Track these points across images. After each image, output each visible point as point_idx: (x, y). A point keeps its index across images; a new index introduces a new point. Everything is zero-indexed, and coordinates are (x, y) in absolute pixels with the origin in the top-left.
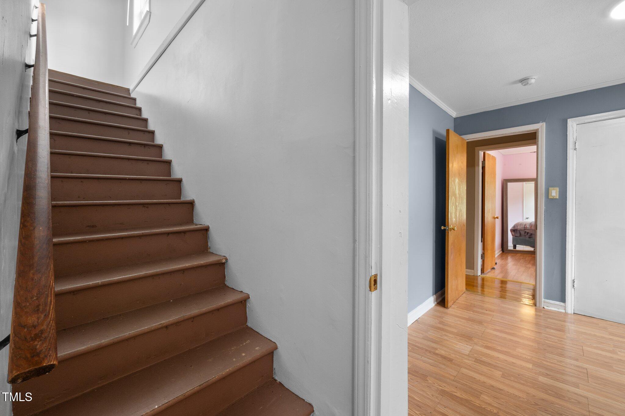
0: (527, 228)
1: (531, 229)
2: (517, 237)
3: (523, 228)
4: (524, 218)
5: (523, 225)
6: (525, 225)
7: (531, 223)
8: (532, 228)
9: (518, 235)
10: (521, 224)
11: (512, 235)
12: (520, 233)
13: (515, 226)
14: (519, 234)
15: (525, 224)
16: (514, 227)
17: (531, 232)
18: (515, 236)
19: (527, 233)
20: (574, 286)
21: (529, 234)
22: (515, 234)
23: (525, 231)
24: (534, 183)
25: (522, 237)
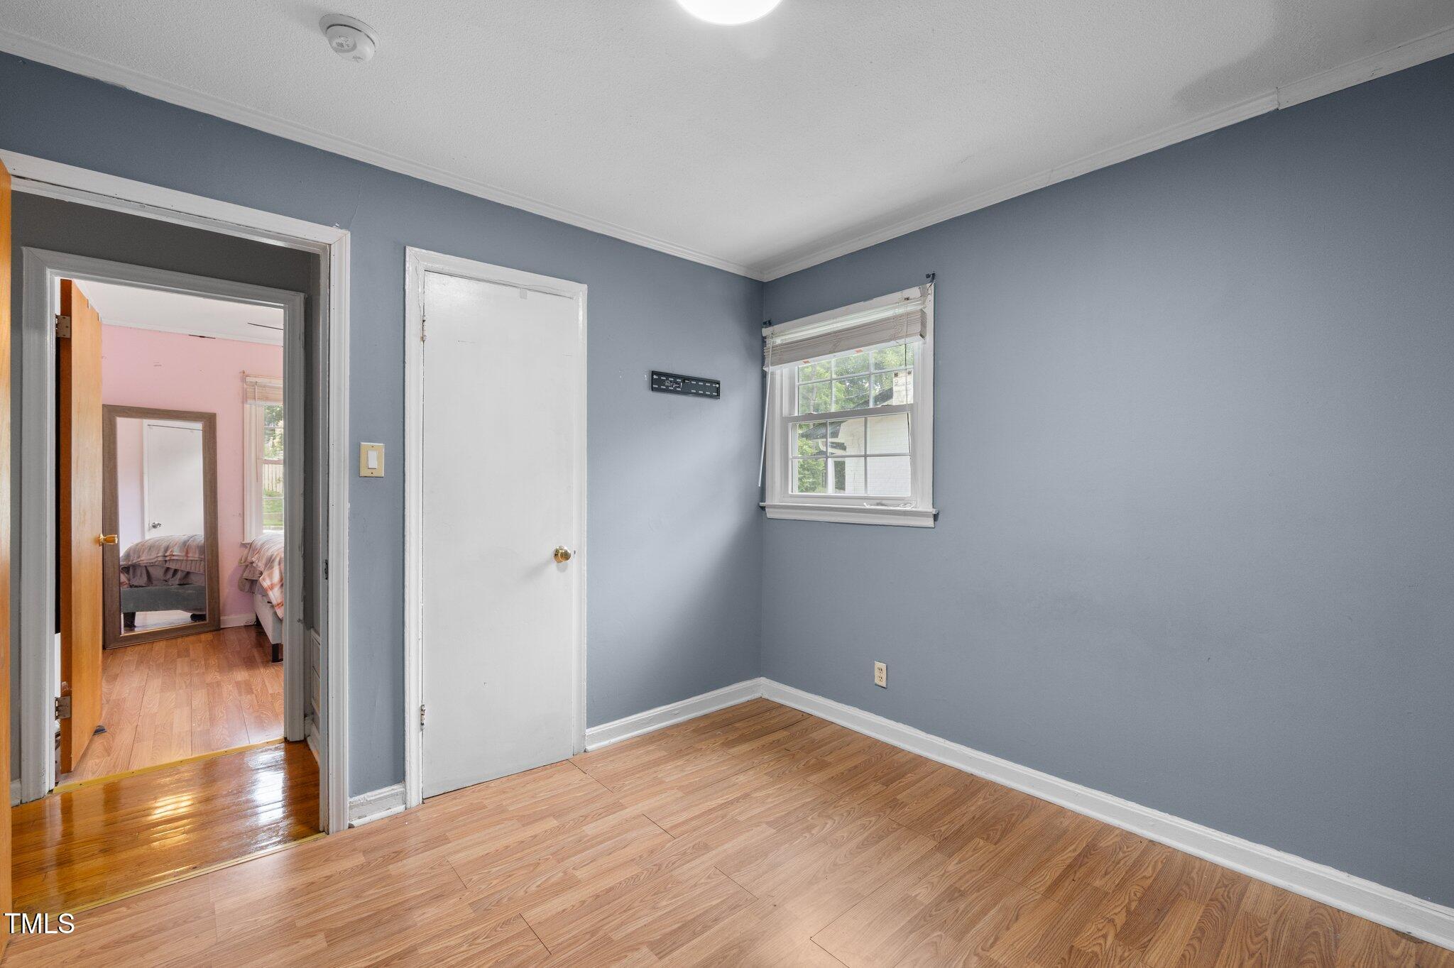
0: (175, 558)
1: (187, 560)
2: (136, 587)
3: (160, 559)
4: (146, 526)
5: (158, 548)
6: (166, 550)
7: (185, 543)
8: (190, 555)
9: (141, 580)
10: (151, 547)
12: (148, 572)
13: (132, 554)
14: (145, 576)
15: (165, 544)
17: (184, 567)
18: (131, 586)
19: (171, 573)
20: (422, 724)
21: (179, 575)
22: (129, 580)
23: (167, 565)
24: (199, 426)
25: (156, 586)
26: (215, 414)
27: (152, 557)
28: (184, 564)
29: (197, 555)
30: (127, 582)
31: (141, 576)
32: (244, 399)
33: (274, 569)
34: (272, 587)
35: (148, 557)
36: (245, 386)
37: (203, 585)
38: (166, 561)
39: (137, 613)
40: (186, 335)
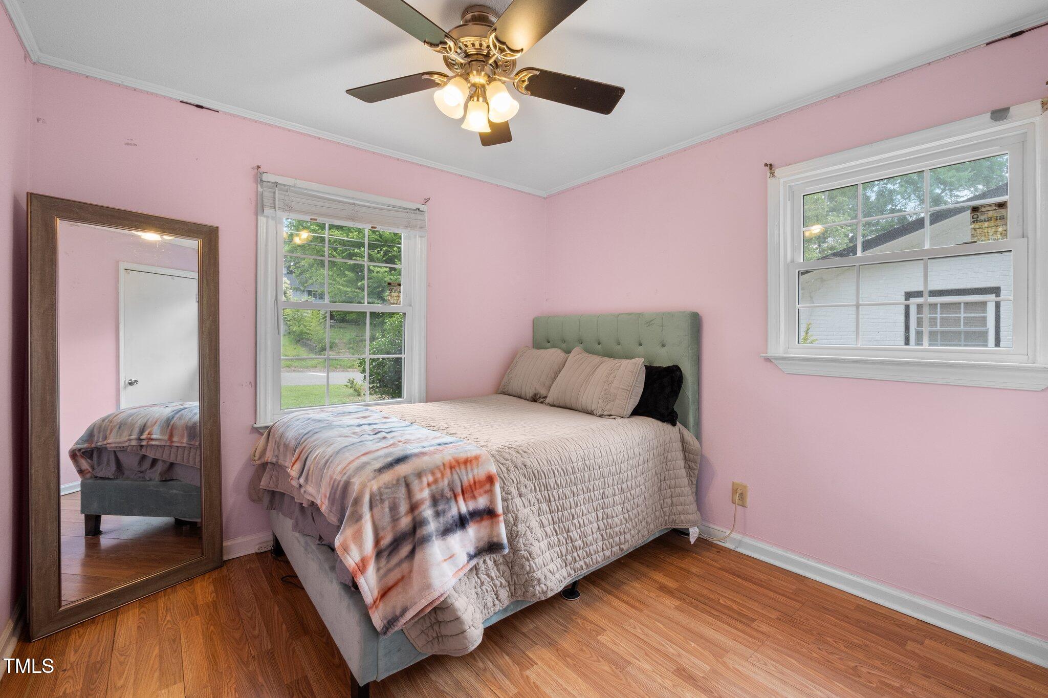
0: (153, 443)
1: (171, 447)
2: (102, 478)
3: (134, 443)
5: (132, 426)
6: (142, 432)
8: (175, 439)
9: (108, 470)
10: (122, 424)
11: (81, 472)
12: (117, 460)
13: (97, 432)
14: (112, 468)
15: (140, 422)
16: (90, 435)
17: (167, 456)
18: (96, 477)
19: (147, 464)
21: (159, 467)
22: (93, 469)
23: (143, 452)
24: (193, 244)
25: (128, 478)
26: (218, 228)
27: (122, 440)
28: (167, 451)
29: (185, 440)
30: (90, 470)
31: (108, 463)
32: (259, 208)
33: (363, 521)
34: (362, 566)
35: (118, 440)
36: (260, 189)
37: (199, 485)
38: (142, 446)
39: (102, 515)
40: (176, 100)
